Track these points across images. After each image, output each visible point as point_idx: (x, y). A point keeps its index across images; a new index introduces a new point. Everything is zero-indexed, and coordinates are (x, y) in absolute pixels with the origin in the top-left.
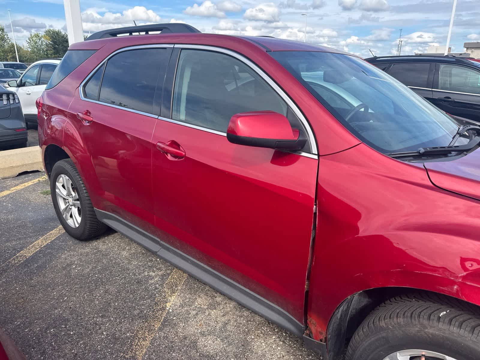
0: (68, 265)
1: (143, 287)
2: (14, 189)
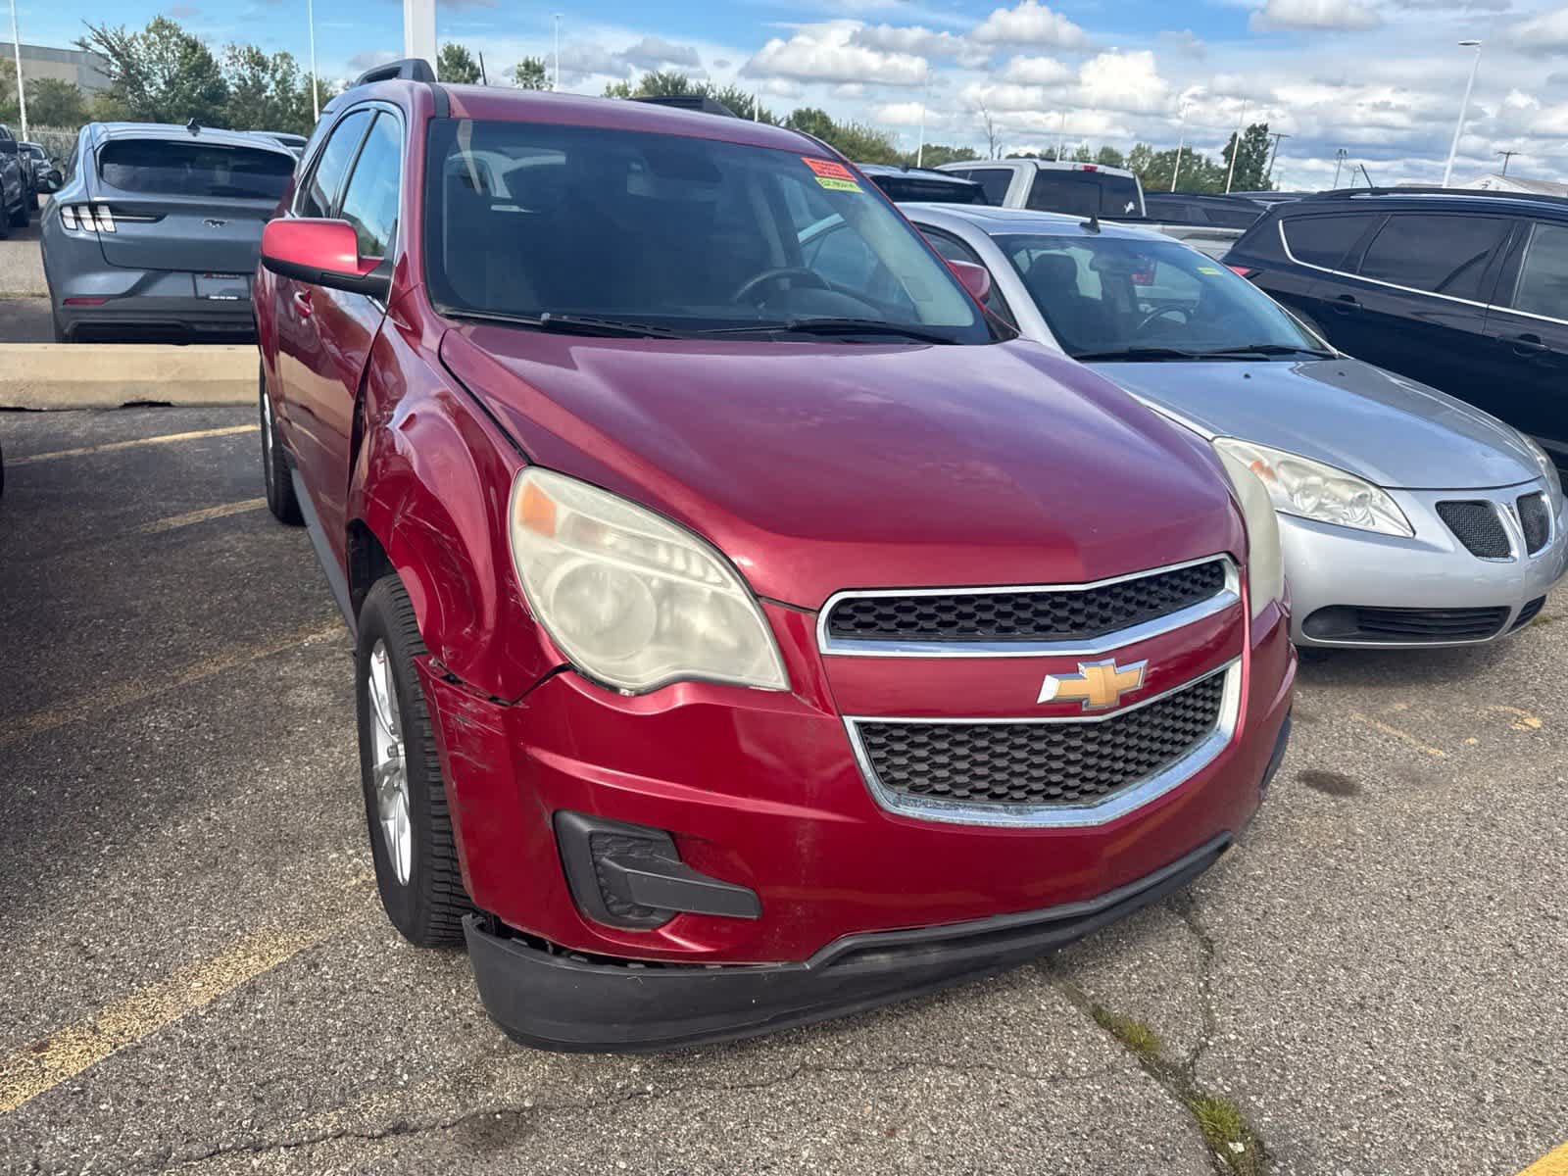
0: (222, 551)
1: (304, 606)
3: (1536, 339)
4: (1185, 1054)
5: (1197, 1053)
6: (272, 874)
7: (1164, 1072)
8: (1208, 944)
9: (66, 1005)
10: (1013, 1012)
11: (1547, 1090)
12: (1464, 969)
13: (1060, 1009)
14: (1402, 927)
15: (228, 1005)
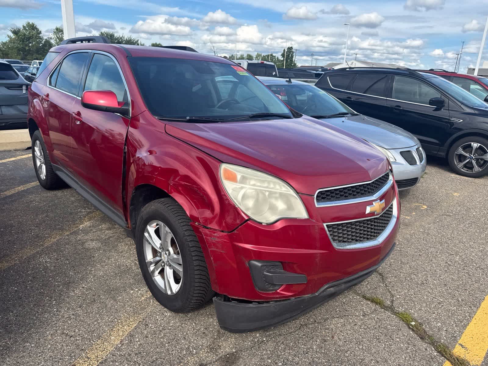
0: (31, 201)
1: (72, 216)
2: (19, 158)
3: (400, 107)
4: (389, 303)
5: (392, 302)
6: (115, 300)
7: (387, 308)
8: (380, 274)
9: (73, 352)
10: (345, 300)
11: (471, 296)
12: (440, 270)
13: (355, 298)
14: (422, 262)
15: (127, 342)
